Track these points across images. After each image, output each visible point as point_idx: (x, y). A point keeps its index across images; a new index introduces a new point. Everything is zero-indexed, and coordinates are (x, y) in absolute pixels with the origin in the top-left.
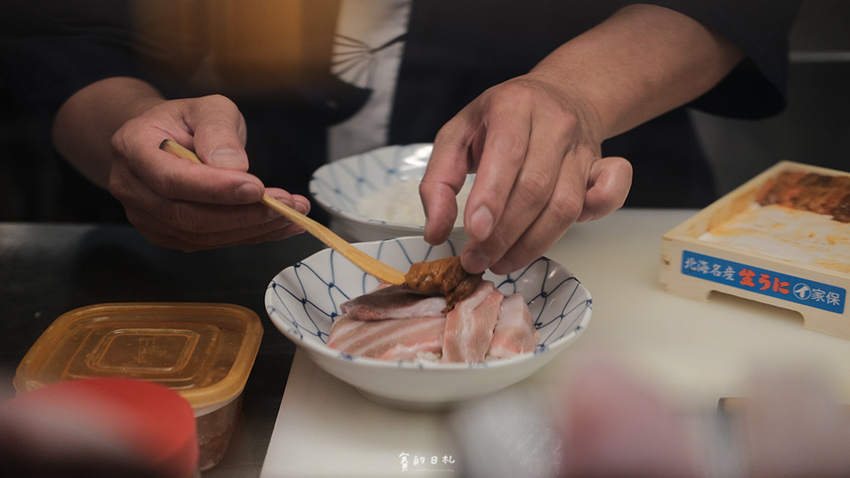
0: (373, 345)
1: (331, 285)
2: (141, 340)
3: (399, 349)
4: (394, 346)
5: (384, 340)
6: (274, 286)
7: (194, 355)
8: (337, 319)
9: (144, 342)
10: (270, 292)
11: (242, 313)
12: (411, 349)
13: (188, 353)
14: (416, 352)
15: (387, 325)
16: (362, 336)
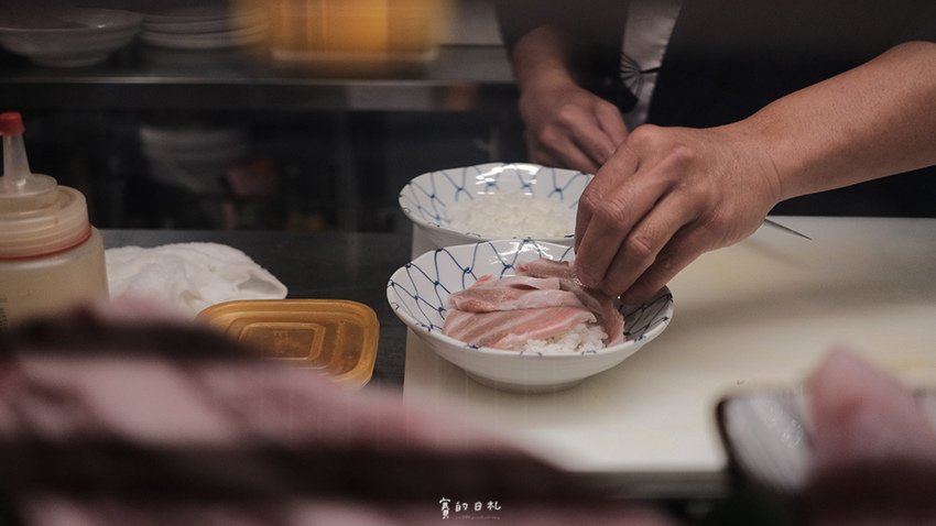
0: (487, 335)
1: (437, 283)
2: (275, 332)
3: (511, 337)
4: (506, 335)
5: (496, 330)
6: (393, 284)
7: (324, 346)
8: (446, 314)
9: (277, 335)
10: (390, 290)
11: (359, 308)
12: (521, 337)
13: (318, 344)
14: (528, 338)
15: (495, 316)
16: (474, 327)
